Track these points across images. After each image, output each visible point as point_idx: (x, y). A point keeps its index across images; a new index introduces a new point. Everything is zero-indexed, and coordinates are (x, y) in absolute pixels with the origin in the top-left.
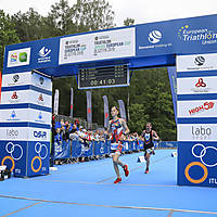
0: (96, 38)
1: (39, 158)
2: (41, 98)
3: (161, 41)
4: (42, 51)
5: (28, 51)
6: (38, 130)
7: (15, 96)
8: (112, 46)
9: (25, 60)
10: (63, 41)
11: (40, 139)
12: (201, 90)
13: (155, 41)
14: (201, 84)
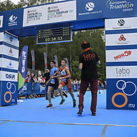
0: (49, 8)
1: (10, 93)
2: (11, 51)
3: (94, 9)
4: (11, 18)
5: (1, 18)
6: (9, 73)
8: (60, 13)
10: (26, 11)
11: (10, 80)
12: (122, 43)
13: (90, 9)
14: (122, 38)
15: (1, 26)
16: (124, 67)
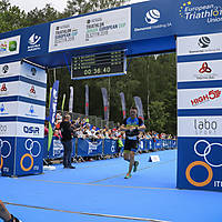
0: (89, 22)
1: (31, 156)
2: (33, 90)
3: (160, 21)
4: (32, 39)
5: (17, 39)
6: (29, 125)
7: (4, 88)
8: (105, 29)
9: (15, 49)
10: (53, 26)
12: (205, 77)
13: (153, 21)
15: (17, 52)
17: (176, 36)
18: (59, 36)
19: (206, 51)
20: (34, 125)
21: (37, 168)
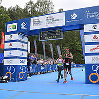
0: (47, 18)
1: (23, 72)
2: (23, 45)
4: (22, 24)
5: (16, 24)
7: (11, 45)
9: (15, 28)
10: (32, 19)
13: (74, 18)
15: (16, 30)
16: (97, 56)
17: (83, 24)
18: (35, 23)
19: (95, 30)
20: (24, 60)
21: (25, 77)
